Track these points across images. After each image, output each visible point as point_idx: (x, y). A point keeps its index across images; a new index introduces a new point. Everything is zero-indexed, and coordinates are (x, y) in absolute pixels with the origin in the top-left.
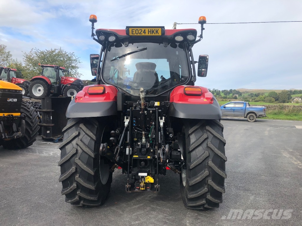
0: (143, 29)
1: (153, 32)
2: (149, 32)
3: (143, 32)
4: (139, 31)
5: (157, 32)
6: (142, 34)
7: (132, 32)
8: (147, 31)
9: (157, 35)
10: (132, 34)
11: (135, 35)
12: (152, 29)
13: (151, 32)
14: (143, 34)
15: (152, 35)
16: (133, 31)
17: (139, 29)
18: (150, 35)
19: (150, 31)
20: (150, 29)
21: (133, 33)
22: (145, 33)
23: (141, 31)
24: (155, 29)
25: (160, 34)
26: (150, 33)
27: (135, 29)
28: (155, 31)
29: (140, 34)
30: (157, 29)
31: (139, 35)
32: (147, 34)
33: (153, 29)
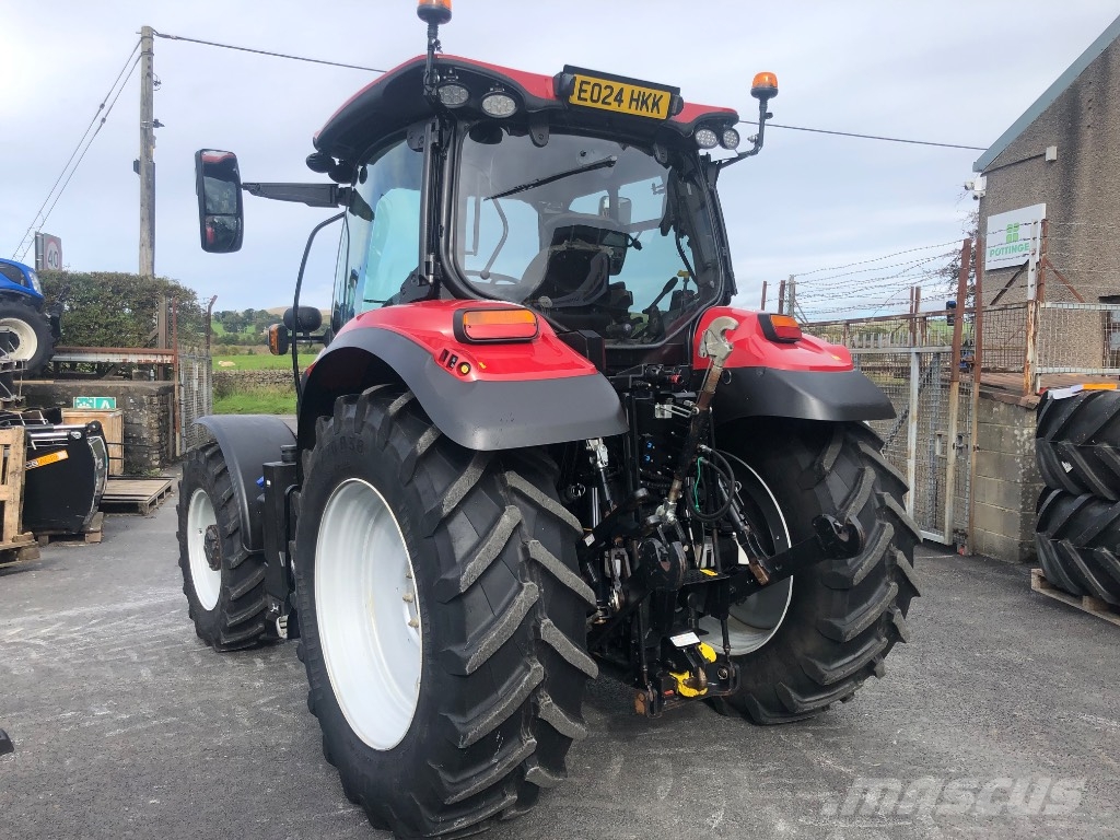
0: (617, 86)
1: (645, 102)
2: (632, 99)
3: (615, 100)
4: (605, 93)
5: (655, 104)
6: (610, 104)
7: (581, 90)
8: (626, 97)
9: (654, 115)
10: (579, 98)
11: (589, 104)
12: (643, 89)
13: (637, 100)
14: (614, 107)
15: (638, 113)
16: (585, 87)
17: (604, 83)
18: (633, 111)
19: (635, 97)
20: (637, 89)
21: (583, 95)
22: (620, 101)
23: (608, 91)
24: (654, 92)
25: (663, 115)
26: (634, 103)
27: (593, 80)
28: (650, 102)
29: (603, 102)
30: (659, 93)
31: (599, 105)
32: (624, 108)
33: (648, 91)
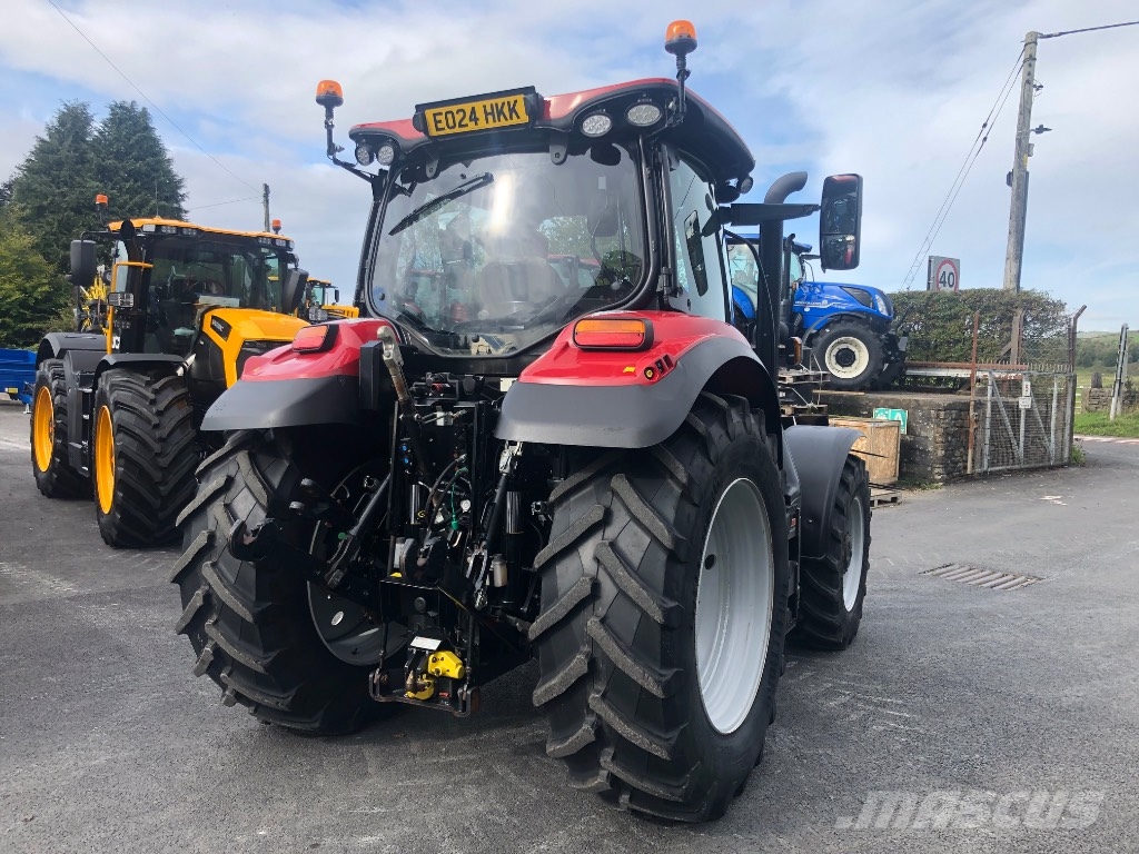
0: (467, 107)
1: (501, 112)
2: (486, 114)
3: (471, 120)
4: (458, 117)
5: (512, 110)
6: (467, 125)
7: (437, 122)
8: (480, 114)
9: (515, 121)
10: (438, 129)
11: (448, 131)
12: (494, 101)
13: (492, 113)
14: (472, 127)
15: (498, 124)
16: (438, 118)
17: (454, 108)
18: (491, 125)
19: (489, 110)
20: (488, 103)
21: (440, 126)
22: (476, 120)
23: (461, 114)
24: (505, 99)
25: (525, 119)
26: (490, 118)
27: (443, 110)
28: (506, 110)
29: (461, 126)
30: (511, 99)
31: (458, 130)
32: (482, 125)
33: (499, 101)
